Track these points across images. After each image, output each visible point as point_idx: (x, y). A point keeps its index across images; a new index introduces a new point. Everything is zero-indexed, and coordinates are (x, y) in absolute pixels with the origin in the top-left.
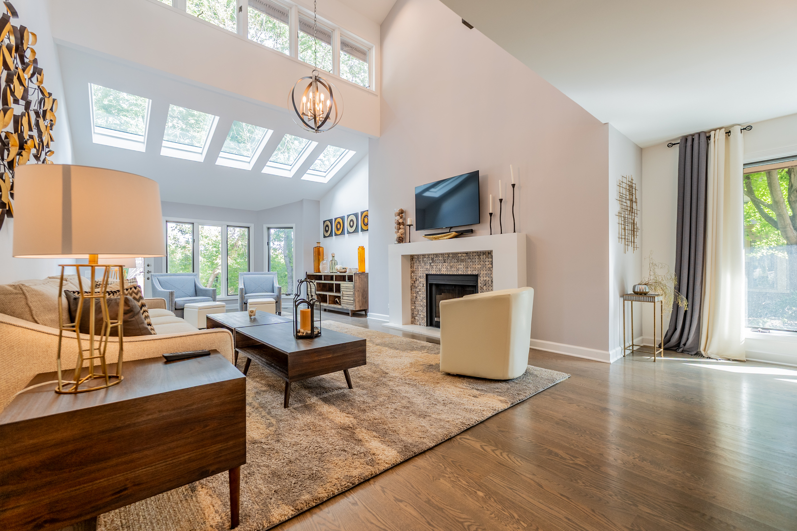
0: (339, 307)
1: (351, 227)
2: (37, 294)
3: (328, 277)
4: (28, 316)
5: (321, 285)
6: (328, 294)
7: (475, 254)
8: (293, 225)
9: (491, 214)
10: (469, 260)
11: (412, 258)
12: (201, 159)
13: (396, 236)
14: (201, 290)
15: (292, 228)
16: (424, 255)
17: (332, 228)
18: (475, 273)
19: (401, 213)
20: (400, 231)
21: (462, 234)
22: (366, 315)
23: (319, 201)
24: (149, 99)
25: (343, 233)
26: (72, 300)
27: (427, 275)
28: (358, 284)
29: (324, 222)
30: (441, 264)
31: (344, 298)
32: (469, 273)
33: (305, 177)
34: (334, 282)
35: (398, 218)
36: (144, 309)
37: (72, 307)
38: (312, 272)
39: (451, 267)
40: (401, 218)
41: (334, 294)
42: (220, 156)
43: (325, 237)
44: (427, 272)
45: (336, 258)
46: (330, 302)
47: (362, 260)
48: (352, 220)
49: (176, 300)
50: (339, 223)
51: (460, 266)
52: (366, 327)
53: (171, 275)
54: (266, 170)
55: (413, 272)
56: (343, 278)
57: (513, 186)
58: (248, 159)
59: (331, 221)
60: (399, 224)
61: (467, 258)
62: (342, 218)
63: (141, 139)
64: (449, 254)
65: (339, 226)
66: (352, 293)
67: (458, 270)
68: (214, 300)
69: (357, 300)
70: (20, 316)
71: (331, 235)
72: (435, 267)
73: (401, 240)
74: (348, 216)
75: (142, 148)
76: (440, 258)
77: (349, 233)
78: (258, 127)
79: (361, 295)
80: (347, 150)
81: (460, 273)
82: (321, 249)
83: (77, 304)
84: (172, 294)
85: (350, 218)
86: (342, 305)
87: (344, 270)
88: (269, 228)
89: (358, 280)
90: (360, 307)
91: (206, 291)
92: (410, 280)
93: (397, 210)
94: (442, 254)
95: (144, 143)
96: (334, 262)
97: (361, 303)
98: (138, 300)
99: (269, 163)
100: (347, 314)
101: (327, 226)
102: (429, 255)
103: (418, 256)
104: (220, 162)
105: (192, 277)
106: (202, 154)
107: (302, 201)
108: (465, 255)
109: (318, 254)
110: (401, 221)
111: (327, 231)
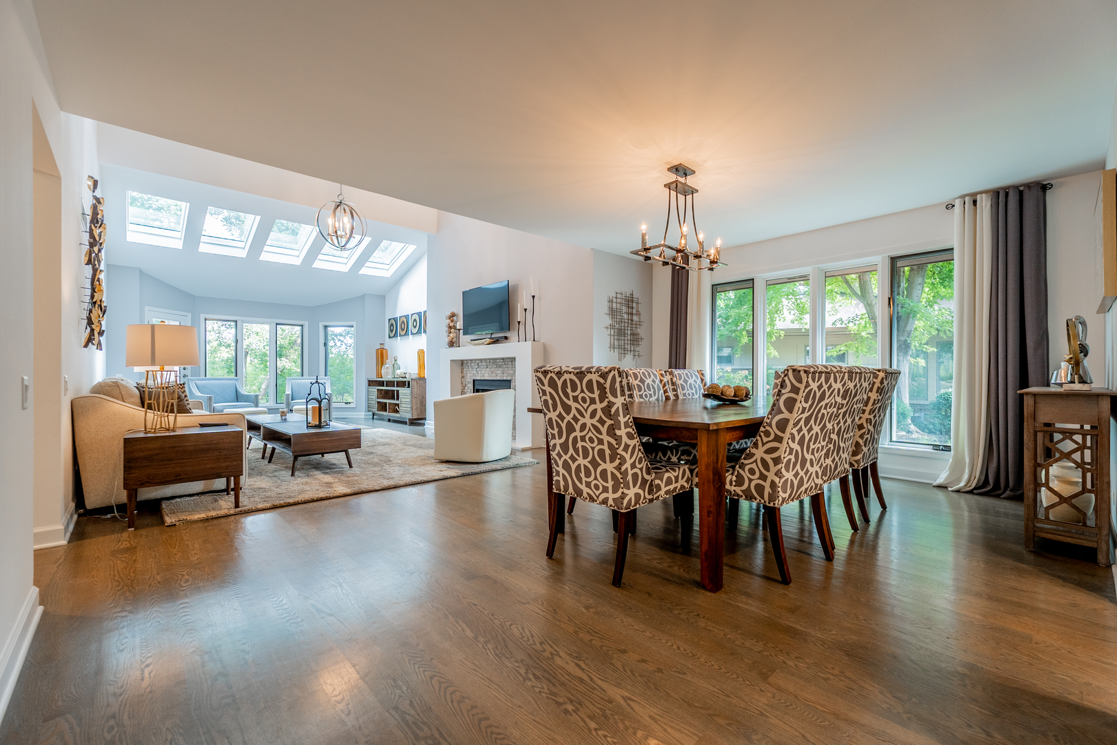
0: (397, 415)
1: (415, 327)
2: (125, 387)
3: (390, 383)
4: (121, 399)
5: (383, 392)
6: (388, 401)
7: (509, 360)
8: (354, 323)
9: (519, 322)
10: (505, 366)
11: (462, 363)
12: (243, 254)
13: (447, 340)
14: (243, 395)
15: (353, 327)
16: (471, 360)
17: (398, 328)
18: (509, 378)
19: (453, 315)
20: (451, 335)
21: (498, 340)
22: (424, 424)
23: (385, 296)
24: (187, 202)
25: (406, 334)
26: (142, 392)
27: (474, 381)
28: (415, 390)
29: (389, 320)
30: (484, 369)
31: (402, 405)
32: (505, 378)
33: (364, 271)
34: (395, 388)
35: (448, 321)
36: (186, 398)
37: (142, 395)
38: (374, 378)
39: (492, 372)
40: (452, 321)
41: (395, 402)
42: (264, 250)
43: (390, 337)
44: (474, 378)
45: (398, 362)
46: (391, 410)
47: (421, 366)
48: (415, 320)
49: (214, 405)
50: (403, 322)
51: (498, 372)
52: (424, 435)
53: (209, 379)
54: (317, 264)
55: (463, 377)
56: (402, 384)
57: (533, 297)
58: (297, 253)
59: (395, 319)
60: (450, 328)
61: (503, 363)
62: (407, 317)
63: (178, 235)
64: (490, 359)
65: (403, 327)
66: (409, 400)
67: (497, 375)
68: (257, 406)
69: (414, 407)
70: (117, 398)
71: (395, 336)
72: (480, 372)
73: (451, 344)
74: (412, 315)
75: (178, 245)
76: (484, 364)
77: (412, 334)
78: (303, 225)
79: (419, 402)
80: (407, 245)
81: (498, 378)
82: (384, 351)
83: (144, 394)
84: (210, 398)
85: (414, 317)
86: (401, 413)
87: (404, 376)
88: (326, 327)
89: (416, 386)
90: (418, 415)
91: (248, 396)
92: (460, 386)
93: (448, 314)
94: (485, 360)
95: (181, 239)
96: (395, 366)
97: (419, 410)
98: (183, 393)
99: (320, 257)
100: (405, 423)
101: (392, 325)
102: (475, 360)
103: (467, 360)
104: (264, 257)
105: (233, 382)
106: (244, 248)
107: (363, 296)
108: (501, 361)
109: (381, 356)
110: (452, 324)
111: (392, 331)
